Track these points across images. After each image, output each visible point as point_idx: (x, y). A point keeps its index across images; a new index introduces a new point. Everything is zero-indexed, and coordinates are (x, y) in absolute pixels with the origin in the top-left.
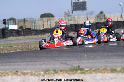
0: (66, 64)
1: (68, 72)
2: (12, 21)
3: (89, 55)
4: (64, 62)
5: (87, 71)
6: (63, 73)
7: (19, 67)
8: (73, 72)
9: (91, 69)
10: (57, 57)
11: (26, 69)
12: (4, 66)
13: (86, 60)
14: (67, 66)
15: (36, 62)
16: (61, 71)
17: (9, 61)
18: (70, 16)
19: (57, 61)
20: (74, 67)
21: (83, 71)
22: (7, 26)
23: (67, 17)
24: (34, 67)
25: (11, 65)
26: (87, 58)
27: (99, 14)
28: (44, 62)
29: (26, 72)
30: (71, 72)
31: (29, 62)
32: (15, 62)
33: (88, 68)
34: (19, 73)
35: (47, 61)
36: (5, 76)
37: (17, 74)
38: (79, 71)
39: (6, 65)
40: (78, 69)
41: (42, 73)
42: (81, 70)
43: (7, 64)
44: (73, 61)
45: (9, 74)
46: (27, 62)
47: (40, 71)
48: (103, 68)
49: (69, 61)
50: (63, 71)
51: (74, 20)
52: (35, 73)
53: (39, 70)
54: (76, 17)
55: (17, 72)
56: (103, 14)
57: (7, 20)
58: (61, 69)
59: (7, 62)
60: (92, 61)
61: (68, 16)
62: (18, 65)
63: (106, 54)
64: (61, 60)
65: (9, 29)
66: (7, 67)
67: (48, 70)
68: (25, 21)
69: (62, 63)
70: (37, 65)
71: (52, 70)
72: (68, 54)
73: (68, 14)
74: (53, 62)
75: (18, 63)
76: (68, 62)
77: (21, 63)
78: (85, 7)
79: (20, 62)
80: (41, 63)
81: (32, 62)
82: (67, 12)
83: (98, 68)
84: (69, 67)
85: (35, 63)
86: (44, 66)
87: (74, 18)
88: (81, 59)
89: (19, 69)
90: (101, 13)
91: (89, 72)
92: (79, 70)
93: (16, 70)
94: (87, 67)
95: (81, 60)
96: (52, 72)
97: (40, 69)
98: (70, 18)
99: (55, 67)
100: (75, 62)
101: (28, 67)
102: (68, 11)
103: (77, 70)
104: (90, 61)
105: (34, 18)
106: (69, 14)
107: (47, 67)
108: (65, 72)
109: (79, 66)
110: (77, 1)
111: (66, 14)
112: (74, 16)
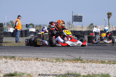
0: (70, 56)
1: (72, 61)
2: (32, 26)
3: (85, 51)
5: (85, 61)
6: (69, 61)
7: (38, 56)
8: (76, 62)
9: (87, 60)
10: (64, 51)
11: (43, 57)
12: (29, 54)
14: (71, 57)
15: (50, 53)
16: (67, 60)
18: (71, 25)
19: (64, 53)
20: (76, 58)
21: (82, 61)
22: (28, 28)
23: (68, 26)
25: (33, 54)
26: (84, 53)
27: (90, 25)
29: (43, 59)
30: (74, 61)
31: (45, 53)
32: (35, 52)
34: (39, 60)
36: (29, 60)
39: (30, 54)
41: (55, 60)
42: (81, 60)
44: (75, 54)
45: (32, 59)
46: (43, 53)
48: (96, 60)
49: (72, 54)
51: (74, 28)
52: (49, 60)
53: (52, 58)
54: (75, 26)
55: (37, 58)
56: (93, 25)
57: (29, 25)
58: (67, 59)
59: (30, 52)
60: (88, 55)
61: (69, 25)
63: (97, 51)
64: (67, 53)
65: (30, 31)
66: (30, 55)
67: (59, 59)
68: (40, 26)
69: (68, 55)
72: (71, 50)
74: (61, 54)
75: (38, 53)
76: (72, 55)
79: (39, 52)
80: (53, 54)
81: (47, 53)
83: (92, 60)
84: (73, 58)
86: (56, 56)
89: (38, 57)
90: (92, 24)
92: (79, 60)
93: (36, 58)
94: (85, 59)
95: (80, 54)
96: (61, 60)
98: (70, 26)
99: (63, 57)
101: (45, 56)
102: (70, 22)
103: (78, 60)
104: (86, 55)
106: (70, 23)
107: (58, 57)
108: (70, 61)
109: (80, 57)
110: (76, 15)
111: (68, 23)
112: (74, 25)
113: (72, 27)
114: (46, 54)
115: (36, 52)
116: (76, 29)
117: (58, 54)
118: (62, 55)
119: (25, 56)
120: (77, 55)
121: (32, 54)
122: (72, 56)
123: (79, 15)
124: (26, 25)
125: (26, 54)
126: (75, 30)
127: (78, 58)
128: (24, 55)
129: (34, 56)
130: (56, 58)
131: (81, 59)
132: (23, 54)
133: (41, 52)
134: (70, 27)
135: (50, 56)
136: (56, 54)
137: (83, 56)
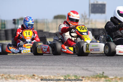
0: (87, 70)
1: (90, 79)
4: (85, 68)
5: (112, 79)
7: (34, 71)
8: (97, 80)
9: (116, 77)
10: (77, 62)
11: (43, 73)
13: (109, 67)
14: (88, 72)
15: (54, 66)
17: (23, 64)
18: (87, 19)
19: (77, 66)
20: (97, 73)
21: (107, 79)
22: (17, 26)
23: (83, 20)
26: (110, 65)
28: (63, 67)
29: (43, 76)
30: (94, 79)
31: (46, 65)
32: (30, 65)
33: (113, 76)
34: (36, 78)
35: (66, 66)
36: (21, 79)
37: (34, 78)
38: (103, 79)
40: (101, 76)
41: (62, 78)
42: (105, 77)
43: (22, 67)
44: (95, 68)
45: (25, 77)
46: (43, 66)
47: (59, 77)
50: (85, 78)
51: (92, 23)
53: (57, 74)
55: (34, 75)
57: (17, 20)
58: (83, 76)
60: (116, 68)
62: (34, 68)
64: (81, 65)
68: (36, 22)
69: (83, 69)
70: (55, 69)
71: (72, 76)
72: (88, 60)
74: (73, 68)
75: (34, 67)
76: (90, 69)
77: (37, 67)
78: (104, 10)
79: (36, 65)
80: (60, 67)
81: (48, 66)
84: (92, 73)
85: (52, 67)
86: (63, 71)
87: (91, 21)
89: (35, 73)
91: (114, 80)
92: (102, 77)
93: (32, 74)
94: (111, 75)
97: (59, 74)
98: (86, 21)
99: (76, 73)
100: (97, 69)
101: (46, 71)
102: (85, 14)
103: (101, 77)
104: (114, 68)
105: (47, 20)
106: (86, 16)
107: (67, 72)
108: (87, 79)
109: (103, 73)
110: (95, 3)
111: (83, 16)
112: (92, 19)
115: (32, 65)
117: (67, 68)
119: (14, 72)
121: (25, 68)
123: (100, 2)
127: (100, 74)
128: (12, 70)
129: (28, 71)
130: (65, 75)
131: (105, 75)
132: (10, 68)
135: (55, 72)
136: (64, 67)
137: (109, 70)
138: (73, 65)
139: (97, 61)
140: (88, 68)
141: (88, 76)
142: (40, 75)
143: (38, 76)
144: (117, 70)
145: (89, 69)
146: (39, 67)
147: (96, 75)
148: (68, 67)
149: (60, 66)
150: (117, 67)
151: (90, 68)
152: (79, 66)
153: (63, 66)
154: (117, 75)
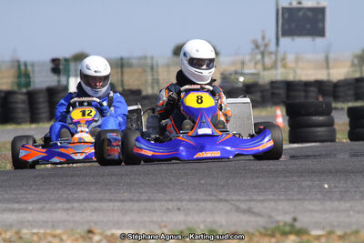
0: (249, 211)
1: (256, 239)
4: (243, 206)
5: (319, 237)
7: (95, 217)
8: (274, 240)
9: (330, 233)
10: (223, 187)
11: (118, 225)
12: (50, 210)
13: (316, 202)
14: (252, 219)
15: (154, 200)
17: (64, 196)
18: (271, 53)
19: (220, 200)
20: (278, 222)
21: (305, 238)
22: (63, 79)
23: (259, 57)
24: (147, 219)
25: (73, 208)
26: (319, 196)
28: (179, 204)
29: (118, 233)
30: (266, 240)
31: (131, 200)
32: (84, 200)
33: (323, 228)
34: (97, 238)
35: (190, 200)
37: (91, 239)
38: (292, 238)
39: (56, 210)
40: (287, 229)
42: (300, 232)
43: (59, 205)
44: (272, 204)
45: (65, 237)
46: (123, 201)
49: (262, 201)
51: (284, 66)
54: (290, 58)
55: (90, 232)
59: (58, 201)
60: (336, 203)
61: (263, 54)
62: (94, 210)
64: (235, 198)
66: (59, 216)
68: (121, 64)
69: (238, 210)
70: (155, 211)
72: (258, 181)
73: (262, 48)
74: (209, 205)
75: (96, 205)
76: (257, 207)
77: (104, 205)
78: (320, 25)
79: (101, 200)
80: (170, 205)
81: (138, 201)
82: (260, 41)
83: (354, 228)
84: (261, 221)
85: (149, 205)
87: (284, 59)
88: (300, 196)
89: (96, 223)
91: (323, 240)
92: (291, 233)
93: (86, 228)
94: (317, 225)
95: (298, 200)
97: (165, 226)
99: (216, 222)
100: (280, 207)
101: (128, 218)
102: (263, 38)
103: (285, 234)
104: (329, 205)
105: (152, 58)
106: (266, 46)
107: (189, 219)
109: (295, 220)
110: (294, 4)
111: (257, 47)
112: (285, 53)
113: (279, 64)
114: (136, 206)
115: (89, 200)
116: (299, 72)
118: (212, 212)
119: (33, 224)
120: (283, 205)
121: (68, 209)
122: (260, 215)
124: (55, 61)
125: (41, 210)
126: (291, 78)
127: (285, 224)
128: (28, 217)
129: (77, 218)
132: (25, 210)
133: (111, 200)
134: (268, 61)
135: (155, 219)
136: (184, 203)
137: (312, 211)
138: (209, 198)
139: (283, 185)
140: (252, 204)
141: (251, 230)
142: (110, 229)
143: (101, 234)
144: (337, 211)
145: (256, 210)
146: (111, 204)
147: (273, 226)
148: (194, 204)
149: (171, 200)
150: (340, 200)
151: (259, 204)
152: (227, 201)
153: (181, 201)
154: (335, 224)
